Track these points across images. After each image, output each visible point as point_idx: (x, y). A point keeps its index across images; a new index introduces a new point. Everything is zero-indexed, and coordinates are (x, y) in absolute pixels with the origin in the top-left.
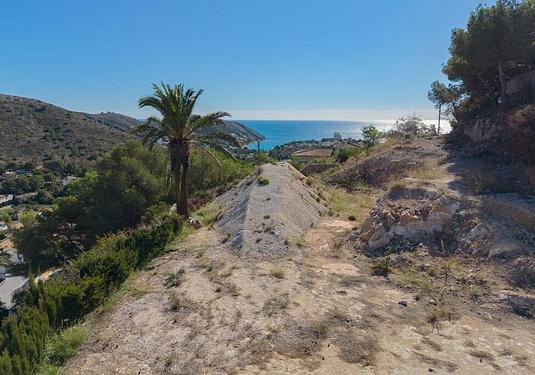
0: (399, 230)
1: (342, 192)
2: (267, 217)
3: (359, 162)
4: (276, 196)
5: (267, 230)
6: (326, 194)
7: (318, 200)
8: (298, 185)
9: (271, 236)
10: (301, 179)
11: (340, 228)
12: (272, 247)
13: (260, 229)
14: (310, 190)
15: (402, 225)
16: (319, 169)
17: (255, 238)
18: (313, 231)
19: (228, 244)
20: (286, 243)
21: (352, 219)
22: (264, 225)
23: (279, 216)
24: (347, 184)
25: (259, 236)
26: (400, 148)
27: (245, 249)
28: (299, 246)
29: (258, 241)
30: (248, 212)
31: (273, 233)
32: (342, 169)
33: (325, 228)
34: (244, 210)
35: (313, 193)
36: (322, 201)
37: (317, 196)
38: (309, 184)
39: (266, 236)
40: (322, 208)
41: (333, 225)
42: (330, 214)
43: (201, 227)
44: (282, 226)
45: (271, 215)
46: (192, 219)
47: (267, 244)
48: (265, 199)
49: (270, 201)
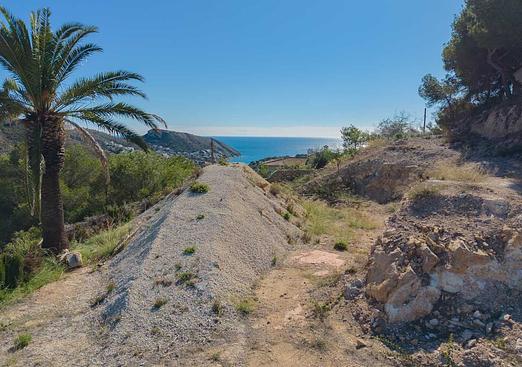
0: (450, 281)
1: (322, 206)
2: (190, 252)
3: (342, 166)
4: (215, 212)
5: (186, 281)
6: (299, 209)
7: (286, 218)
8: (256, 195)
9: (188, 293)
10: (262, 187)
11: (323, 266)
13: (171, 277)
14: (274, 201)
15: (456, 271)
17: (153, 298)
18: (274, 273)
19: (101, 309)
20: (216, 309)
21: (340, 247)
22: (179, 268)
23: (214, 248)
24: (328, 194)
25: (163, 293)
26: (393, 149)
27: (123, 328)
28: (244, 313)
29: (157, 306)
30: (158, 241)
31: (192, 286)
32: (320, 176)
33: (297, 266)
34: (152, 238)
35: (278, 207)
36: (293, 219)
37: (285, 211)
38: (274, 193)
39: (177, 293)
40: (292, 230)
41: (310, 260)
42: (306, 240)
43: (79, 267)
44: (215, 270)
45: (198, 247)
46: (66, 254)
47: (174, 313)
48: (194, 217)
49: (203, 221)
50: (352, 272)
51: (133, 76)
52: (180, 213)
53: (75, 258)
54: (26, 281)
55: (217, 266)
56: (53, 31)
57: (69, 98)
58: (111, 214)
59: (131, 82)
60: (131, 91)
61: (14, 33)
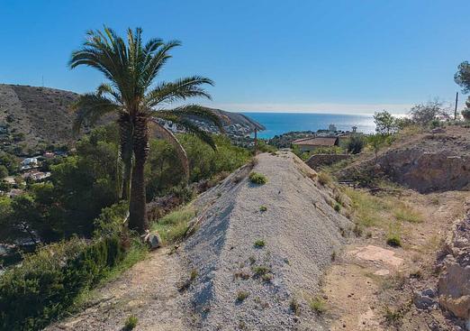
1: (364, 194)
2: (260, 245)
3: (380, 153)
4: (277, 204)
5: (260, 274)
6: (346, 198)
7: (337, 209)
8: (308, 186)
9: (265, 289)
10: (311, 177)
11: (381, 264)
13: (247, 270)
14: (324, 192)
16: (329, 161)
17: (235, 291)
18: (335, 268)
20: (293, 308)
21: (394, 243)
22: (253, 261)
23: (281, 244)
25: (243, 286)
26: (432, 138)
27: (214, 318)
28: (318, 312)
29: (240, 300)
30: (230, 232)
31: (268, 281)
32: (358, 162)
34: (224, 226)
35: (329, 198)
36: (343, 210)
37: (334, 202)
38: (322, 183)
39: (255, 287)
40: (344, 222)
41: (367, 257)
42: (358, 233)
43: (159, 247)
44: (286, 266)
45: (267, 241)
46: (149, 235)
47: (256, 308)
48: (258, 209)
49: (266, 214)
50: (417, 276)
51: (205, 81)
52: (245, 204)
53: (156, 240)
54: (121, 260)
55: (287, 262)
56: (143, 45)
58: (177, 195)
59: (203, 86)
60: (200, 92)
61: (116, 49)
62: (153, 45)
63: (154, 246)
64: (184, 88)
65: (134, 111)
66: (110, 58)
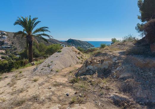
0: (91, 67)
2: (52, 62)
8: (73, 53)
9: (48, 68)
12: (45, 72)
13: (46, 65)
15: (92, 65)
19: (34, 70)
22: (49, 64)
27: (36, 72)
28: (57, 72)
29: (42, 69)
33: (75, 67)
36: (81, 59)
39: (46, 68)
44: (55, 65)
45: (54, 61)
46: (32, 62)
49: (57, 57)
51: (47, 28)
53: (34, 63)
54: (24, 66)
56: (31, 20)
57: (34, 33)
58: (44, 57)
59: (46, 29)
60: (47, 31)
61: (24, 21)
62: (34, 19)
63: (33, 65)
64: (42, 29)
65: (29, 35)
66: (23, 23)
